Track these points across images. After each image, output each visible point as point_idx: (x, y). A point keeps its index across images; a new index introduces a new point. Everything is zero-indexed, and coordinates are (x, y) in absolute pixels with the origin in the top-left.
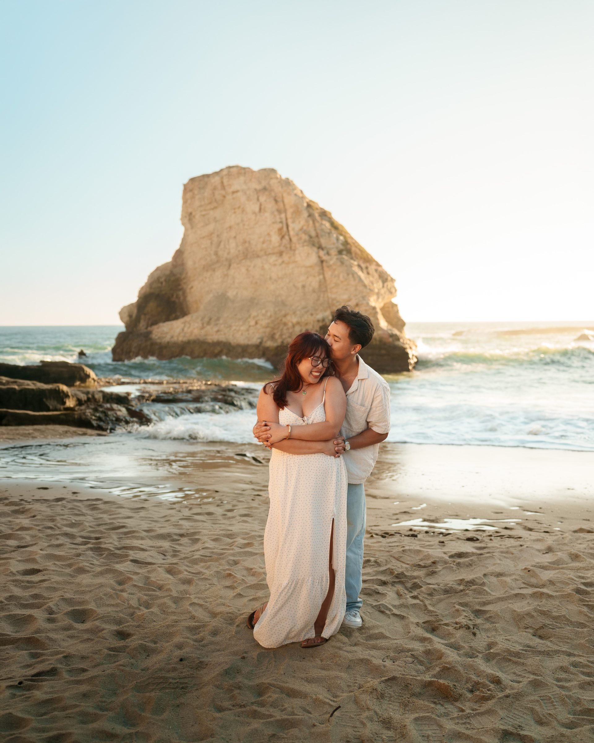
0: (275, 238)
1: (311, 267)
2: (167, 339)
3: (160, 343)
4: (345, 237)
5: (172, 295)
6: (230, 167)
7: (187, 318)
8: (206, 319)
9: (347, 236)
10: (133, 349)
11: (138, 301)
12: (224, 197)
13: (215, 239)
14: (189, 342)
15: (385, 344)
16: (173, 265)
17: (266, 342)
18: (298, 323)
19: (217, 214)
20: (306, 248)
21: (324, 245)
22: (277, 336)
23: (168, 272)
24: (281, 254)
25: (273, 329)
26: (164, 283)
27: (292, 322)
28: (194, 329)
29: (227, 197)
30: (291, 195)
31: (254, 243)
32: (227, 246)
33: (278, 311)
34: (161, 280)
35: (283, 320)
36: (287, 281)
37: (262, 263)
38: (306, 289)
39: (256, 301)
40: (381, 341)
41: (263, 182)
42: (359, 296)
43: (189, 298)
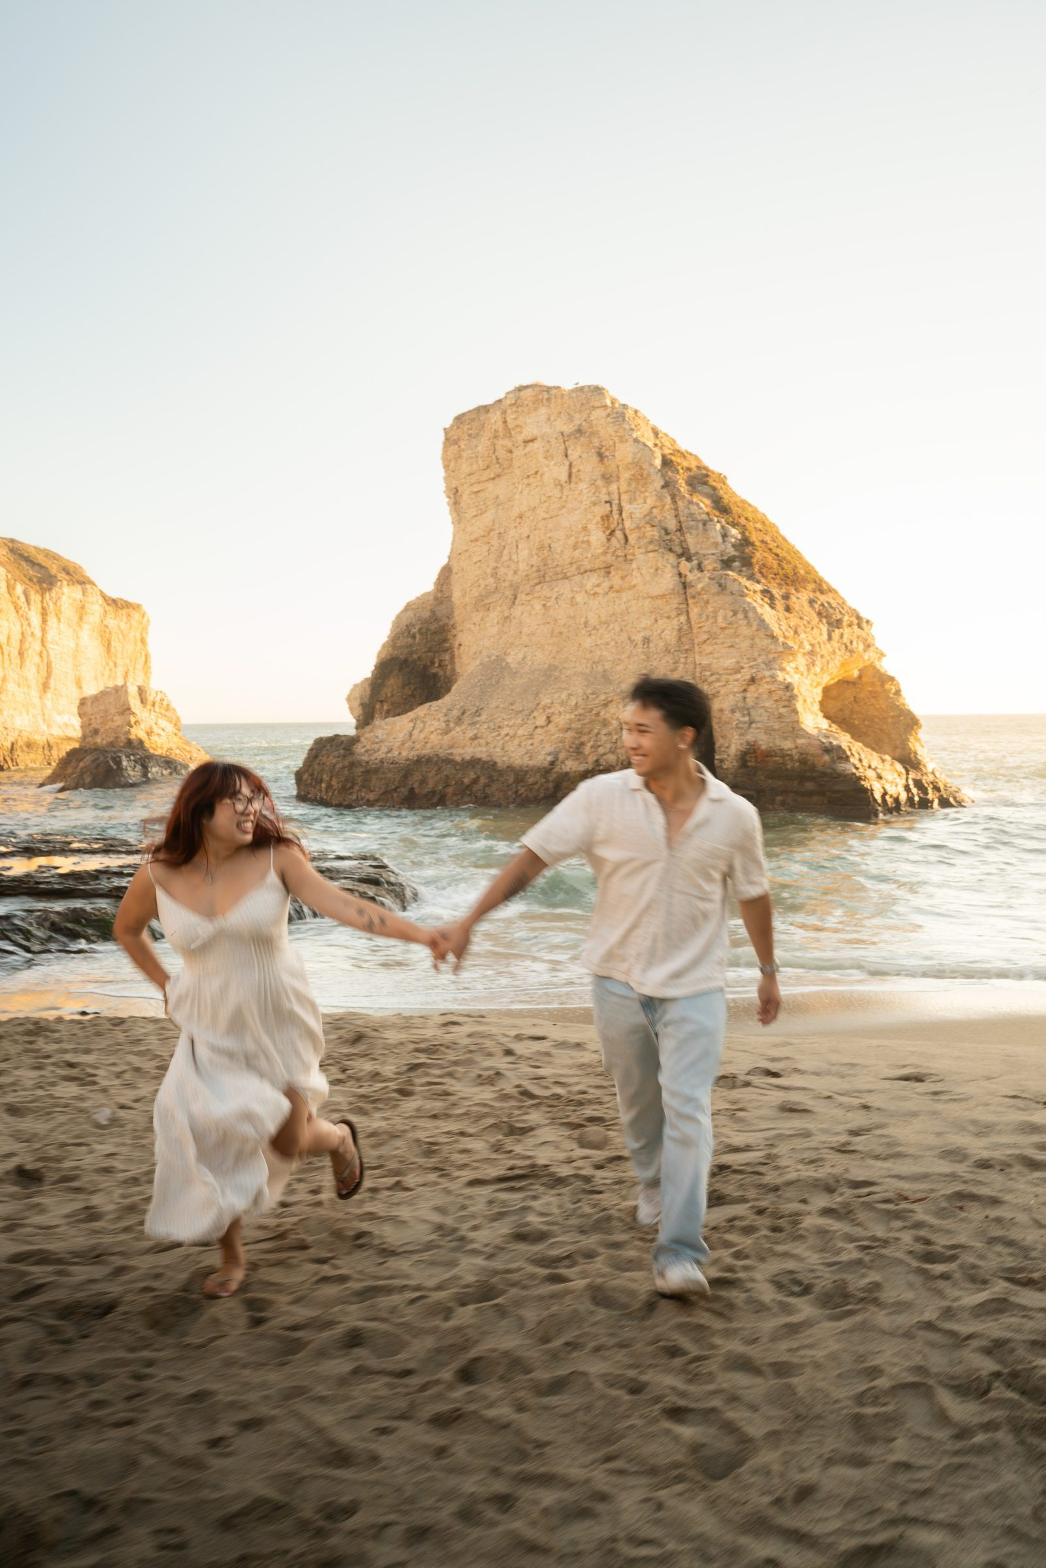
0: (597, 537)
1: (662, 596)
2: (380, 755)
3: (367, 762)
4: (745, 530)
6: (520, 389)
8: (455, 713)
9: (750, 526)
11: (371, 673)
12: (511, 452)
13: (495, 542)
14: (419, 761)
15: (813, 767)
16: (436, 599)
17: (563, 762)
19: (499, 489)
20: (651, 554)
21: (693, 551)
22: (587, 750)
23: (426, 614)
24: (607, 569)
25: (580, 733)
26: (418, 636)
27: (618, 718)
28: (432, 732)
29: (516, 453)
30: (627, 441)
31: (559, 549)
32: (514, 557)
33: (592, 694)
34: (414, 631)
35: (602, 713)
36: (617, 628)
37: (572, 591)
38: (652, 645)
39: (557, 673)
40: (803, 762)
41: (577, 416)
42: (760, 660)
43: (458, 668)
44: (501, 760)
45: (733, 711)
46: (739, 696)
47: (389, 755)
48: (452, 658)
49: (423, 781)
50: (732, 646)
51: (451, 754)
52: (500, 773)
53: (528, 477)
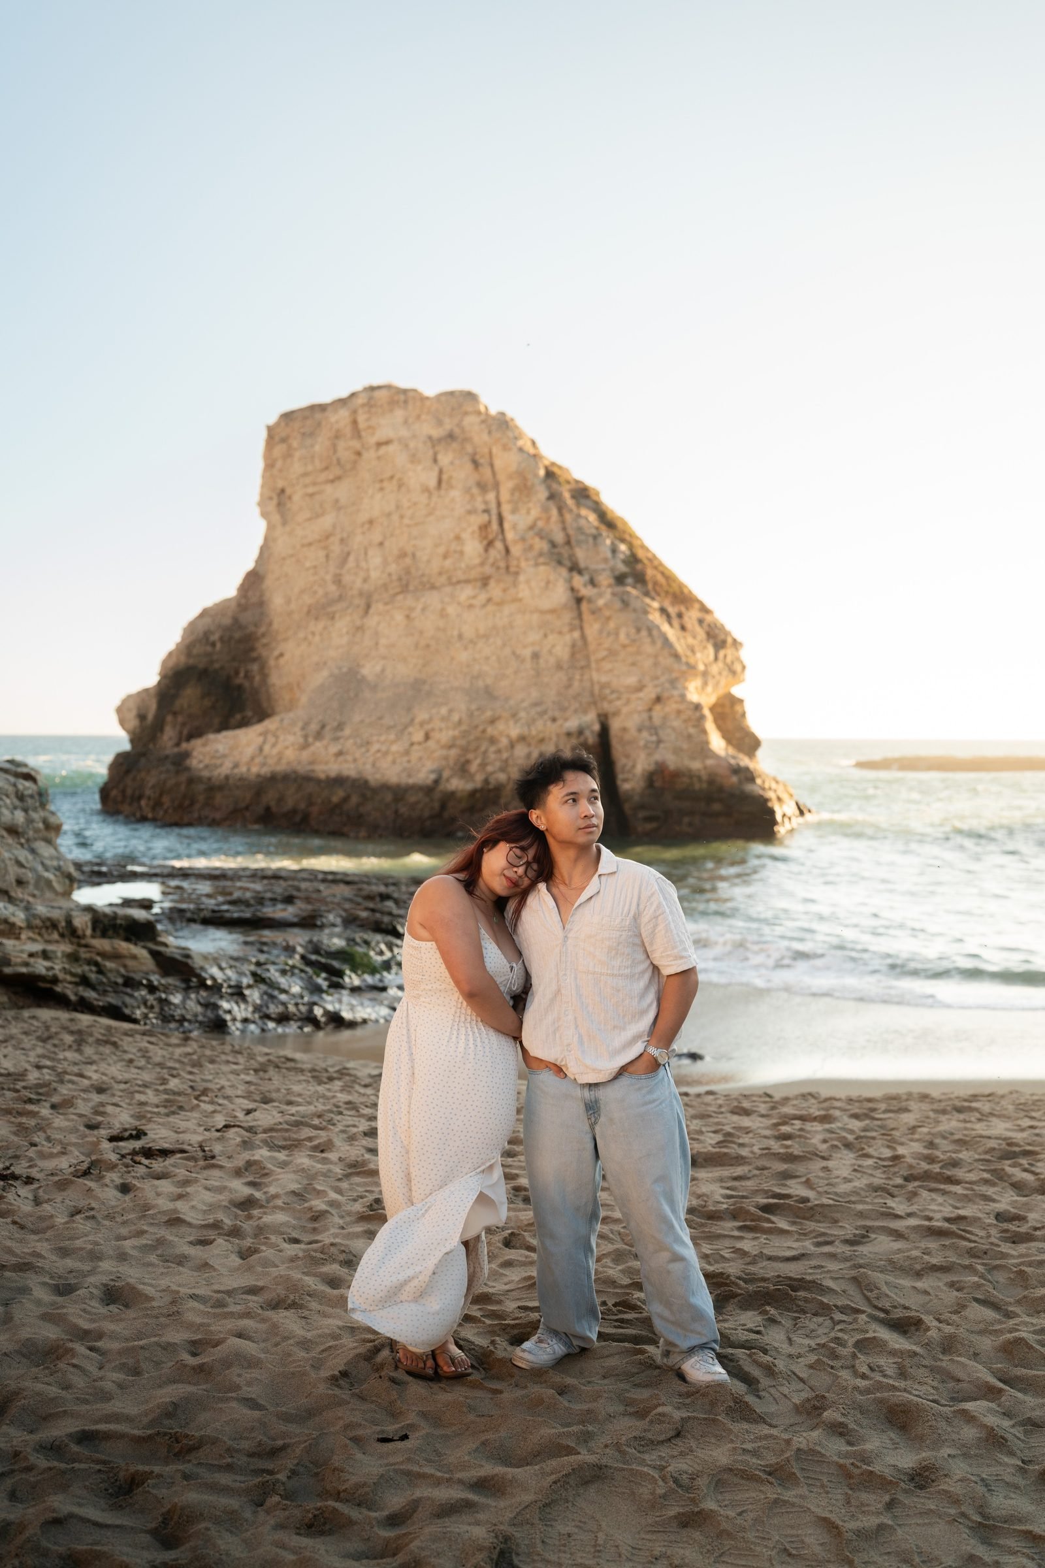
0: (472, 548)
1: (552, 611)
2: (225, 769)
3: (209, 779)
4: (631, 546)
5: (237, 673)
6: (372, 389)
7: (269, 724)
8: (314, 727)
9: (636, 543)
10: (148, 792)
11: (159, 683)
12: (359, 454)
13: (336, 548)
14: (273, 779)
15: (721, 789)
16: (239, 605)
17: (448, 780)
18: (522, 739)
19: (342, 491)
20: (542, 568)
21: (582, 565)
22: (473, 767)
23: (227, 621)
24: (485, 581)
25: (465, 750)
26: (218, 646)
27: (508, 736)
28: (287, 748)
29: (366, 455)
30: (510, 449)
31: (425, 558)
32: (363, 564)
34: (212, 638)
35: (489, 730)
36: (499, 642)
37: (442, 602)
38: (541, 661)
39: (427, 687)
40: (711, 782)
41: (447, 421)
42: (663, 679)
43: (275, 680)
44: (374, 778)
45: (640, 730)
46: (645, 716)
47: (236, 771)
48: (262, 668)
49: (281, 800)
51: (312, 771)
52: (375, 791)
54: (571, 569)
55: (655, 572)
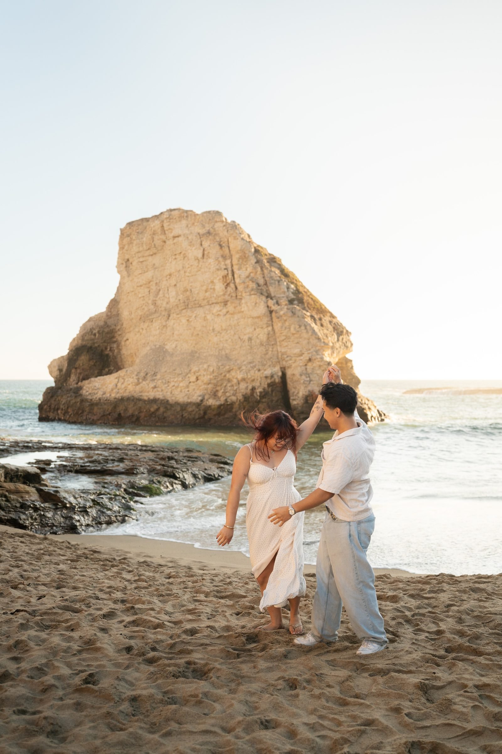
0: (219, 287)
1: (258, 317)
2: (99, 395)
3: (91, 400)
4: (296, 286)
5: (106, 348)
6: (171, 210)
7: (121, 373)
8: (142, 374)
9: (298, 284)
10: (61, 407)
11: (69, 353)
12: (165, 242)
13: (154, 288)
14: (122, 400)
16: (107, 315)
17: (207, 400)
18: (244, 380)
19: (157, 260)
20: (253, 296)
21: (273, 295)
22: (220, 394)
23: (102, 323)
24: (225, 303)
25: (216, 385)
26: (97, 335)
27: (237, 378)
28: (129, 384)
29: (168, 242)
30: (237, 239)
31: (196, 292)
32: (167, 295)
33: (222, 365)
34: (94, 332)
35: (228, 375)
36: (232, 333)
37: (205, 313)
38: (253, 341)
39: (197, 355)
41: (207, 225)
42: (312, 350)
43: (124, 351)
44: (172, 399)
45: (301, 375)
46: (304, 368)
47: (104, 396)
48: (118, 346)
49: (126, 410)
50: (298, 343)
51: (141, 396)
52: (172, 405)
53: (176, 255)
54: (267, 297)
55: (308, 298)
